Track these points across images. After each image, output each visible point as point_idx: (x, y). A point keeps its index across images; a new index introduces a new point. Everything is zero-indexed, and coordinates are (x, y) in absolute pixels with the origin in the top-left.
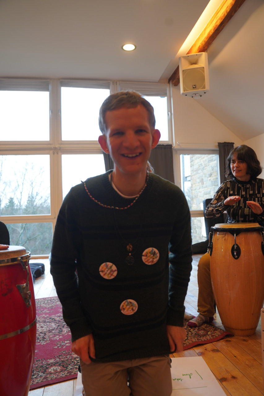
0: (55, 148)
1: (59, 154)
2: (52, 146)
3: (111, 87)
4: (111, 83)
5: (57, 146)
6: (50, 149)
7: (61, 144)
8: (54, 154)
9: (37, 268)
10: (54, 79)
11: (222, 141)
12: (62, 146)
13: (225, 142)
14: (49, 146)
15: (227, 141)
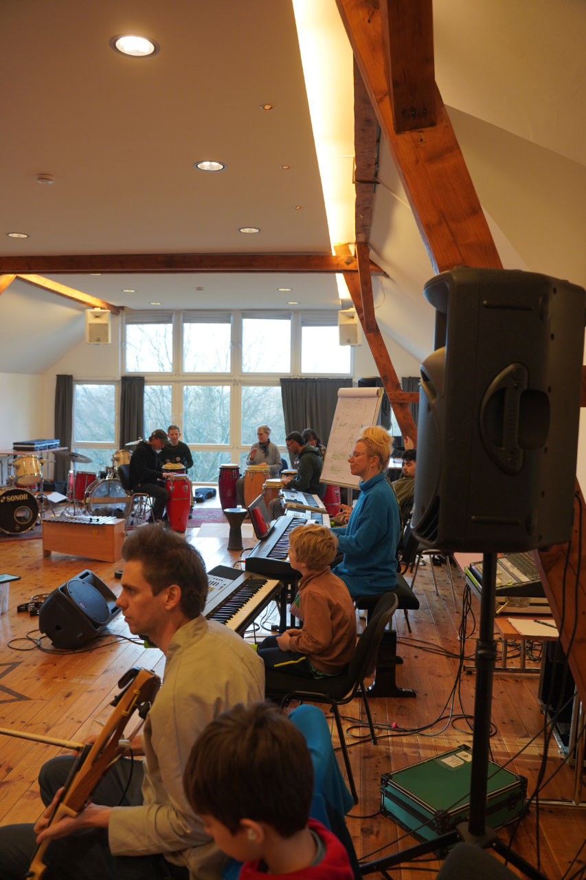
0: (235, 380)
1: (240, 385)
2: (233, 378)
3: (292, 317)
4: (293, 312)
5: (237, 379)
6: (230, 381)
7: (241, 376)
8: (234, 385)
9: (210, 491)
10: (236, 310)
11: (406, 376)
12: (242, 378)
13: (410, 377)
14: (230, 378)
15: (412, 376)
